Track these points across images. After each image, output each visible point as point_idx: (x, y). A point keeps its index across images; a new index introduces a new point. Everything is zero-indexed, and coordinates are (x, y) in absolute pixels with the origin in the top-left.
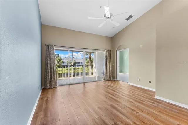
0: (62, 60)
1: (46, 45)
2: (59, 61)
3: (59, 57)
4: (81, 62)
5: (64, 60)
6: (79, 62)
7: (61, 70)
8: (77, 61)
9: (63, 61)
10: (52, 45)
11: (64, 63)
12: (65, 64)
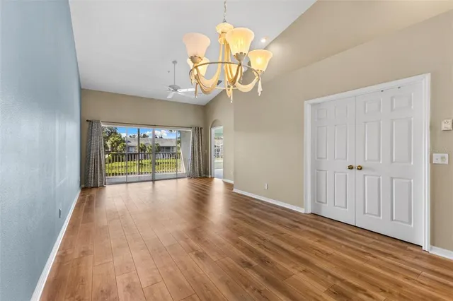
0: (124, 142)
1: (87, 121)
2: (118, 145)
3: (116, 133)
4: (173, 147)
5: (129, 142)
6: (168, 148)
7: (122, 167)
8: (161, 145)
9: (129, 144)
10: (98, 122)
11: (130, 150)
12: (133, 151)
